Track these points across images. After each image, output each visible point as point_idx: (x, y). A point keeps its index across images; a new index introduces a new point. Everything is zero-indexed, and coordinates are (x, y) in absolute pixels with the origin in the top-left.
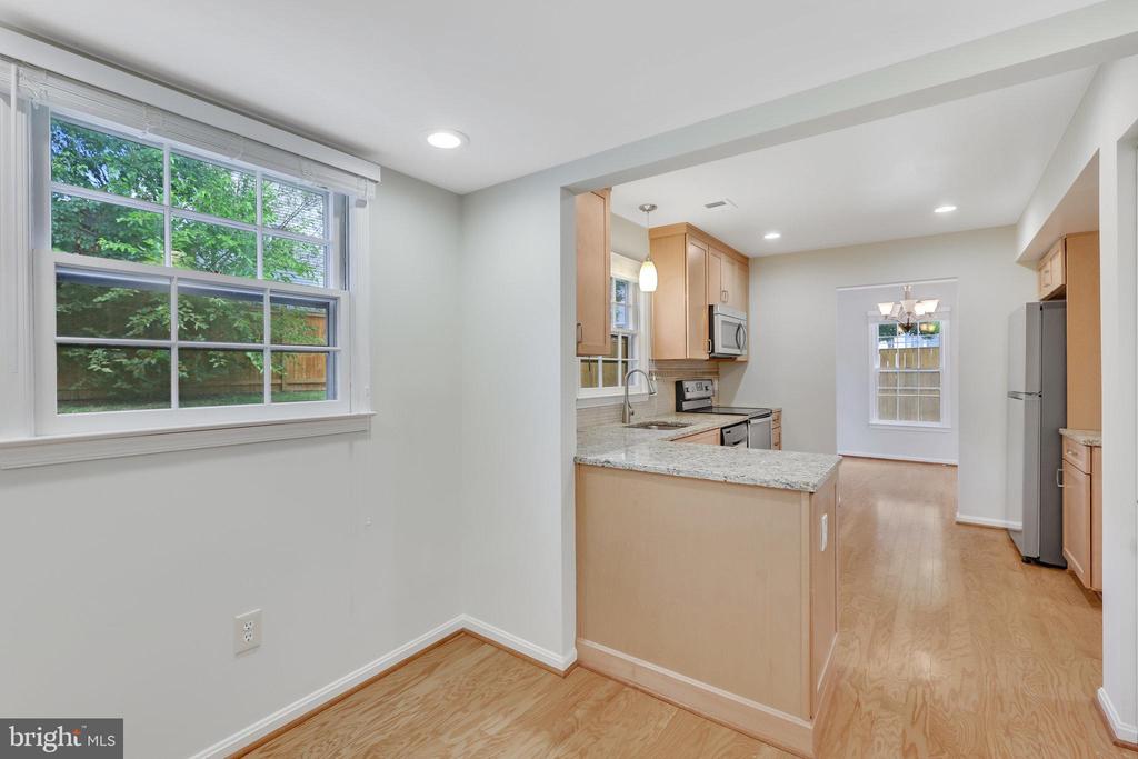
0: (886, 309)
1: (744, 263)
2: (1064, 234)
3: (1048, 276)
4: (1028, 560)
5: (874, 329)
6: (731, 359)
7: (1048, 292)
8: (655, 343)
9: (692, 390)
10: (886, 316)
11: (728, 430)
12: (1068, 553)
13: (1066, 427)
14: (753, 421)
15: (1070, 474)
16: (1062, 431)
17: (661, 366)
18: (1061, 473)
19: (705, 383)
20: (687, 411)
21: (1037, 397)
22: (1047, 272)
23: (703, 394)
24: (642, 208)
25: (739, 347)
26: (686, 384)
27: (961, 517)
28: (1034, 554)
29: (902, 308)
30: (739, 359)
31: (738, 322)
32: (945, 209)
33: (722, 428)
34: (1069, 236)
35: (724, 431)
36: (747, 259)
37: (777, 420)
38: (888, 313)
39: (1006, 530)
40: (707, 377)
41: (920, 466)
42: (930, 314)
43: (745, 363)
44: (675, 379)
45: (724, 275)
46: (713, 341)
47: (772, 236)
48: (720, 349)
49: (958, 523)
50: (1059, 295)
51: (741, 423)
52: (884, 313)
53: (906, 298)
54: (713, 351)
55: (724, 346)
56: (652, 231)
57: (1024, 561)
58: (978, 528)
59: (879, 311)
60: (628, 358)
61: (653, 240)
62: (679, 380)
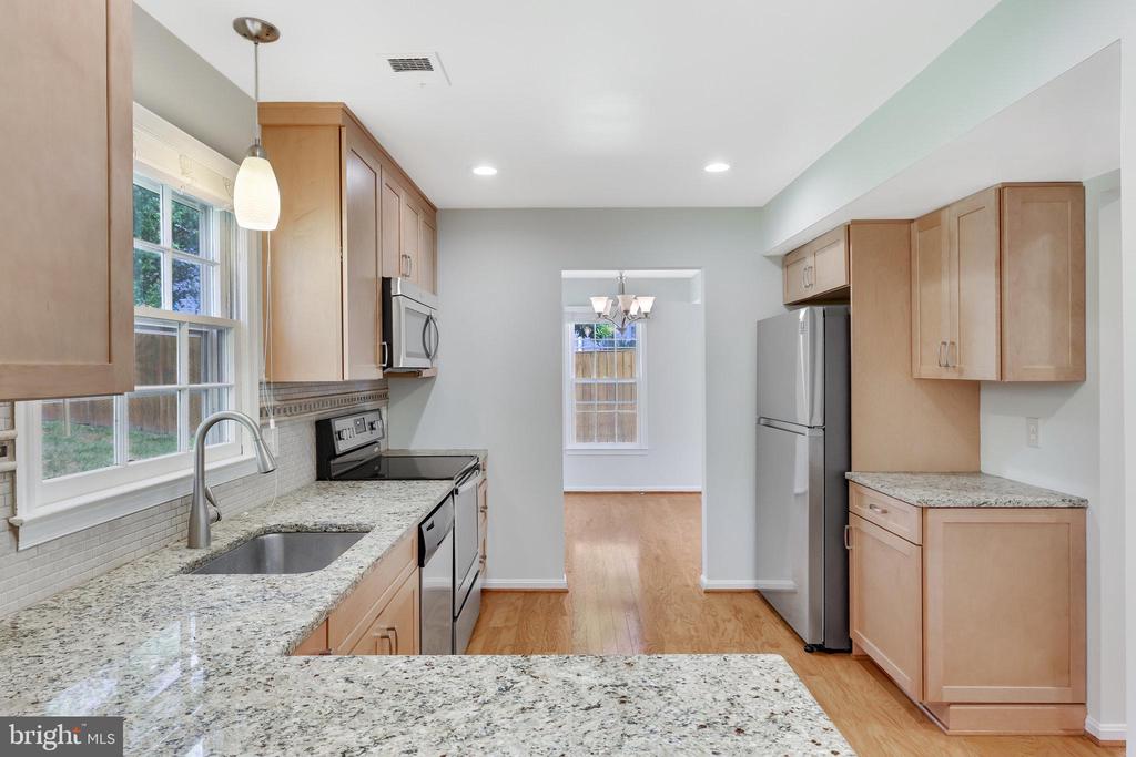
0: (602, 305)
1: (430, 214)
2: (847, 220)
3: (811, 273)
4: (811, 649)
5: (570, 327)
6: (415, 373)
8: (273, 345)
9: (349, 437)
10: (600, 314)
11: (428, 523)
12: (855, 632)
13: (851, 471)
15: (859, 531)
16: (848, 475)
17: (284, 396)
18: (847, 530)
19: (369, 418)
21: (821, 432)
22: (807, 268)
23: (366, 437)
24: (241, 24)
25: (428, 356)
26: (338, 425)
27: (708, 583)
28: (820, 641)
30: (425, 374)
31: (427, 311)
33: (421, 524)
34: (854, 222)
35: (424, 527)
38: (602, 310)
39: (757, 592)
42: (646, 315)
43: (431, 379)
44: (314, 416)
46: (390, 345)
47: (485, 171)
48: (402, 361)
49: (708, 592)
52: (597, 311)
53: (621, 292)
54: (390, 364)
55: (409, 355)
56: (264, 109)
57: (806, 650)
58: (729, 596)
59: (591, 305)
60: (206, 381)
61: (265, 127)
62: (322, 417)
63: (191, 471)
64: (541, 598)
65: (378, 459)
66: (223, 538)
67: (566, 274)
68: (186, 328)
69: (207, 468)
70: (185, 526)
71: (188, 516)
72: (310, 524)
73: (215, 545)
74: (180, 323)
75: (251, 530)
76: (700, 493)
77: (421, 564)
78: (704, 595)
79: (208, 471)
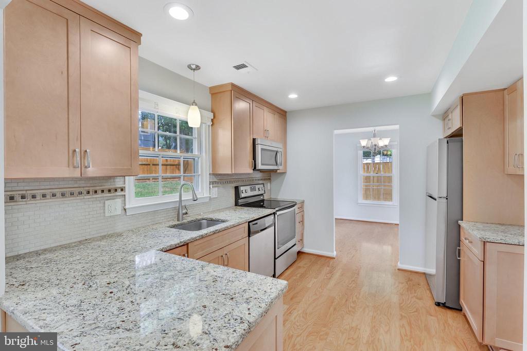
0: (364, 143)
1: (282, 114)
2: (461, 94)
3: (450, 122)
4: (438, 304)
5: (361, 153)
6: (273, 171)
7: (449, 132)
8: (214, 162)
9: (246, 192)
10: (364, 147)
11: (253, 223)
12: (462, 301)
13: (462, 220)
14: (278, 213)
15: (464, 252)
16: (460, 222)
17: (220, 178)
18: (459, 250)
19: (258, 186)
20: (241, 206)
21: (445, 200)
22: (449, 120)
23: (256, 193)
24: (189, 67)
25: (277, 165)
26: (242, 188)
27: (401, 266)
28: (443, 300)
29: (372, 143)
30: (278, 171)
31: (276, 149)
32: (391, 79)
33: (249, 222)
34: (464, 95)
35: (250, 224)
36: (286, 112)
37: (302, 207)
38: (365, 145)
39: (424, 274)
40: (261, 182)
41: (382, 225)
42: (386, 146)
43: (284, 173)
44: (233, 185)
45: (267, 120)
46: (255, 162)
47: (293, 96)
48: (260, 166)
49: (399, 270)
50: (458, 135)
51: (271, 214)
52: (363, 145)
53: (374, 137)
54: (256, 168)
55: (262, 164)
56: (211, 89)
57: (436, 305)
58: (410, 273)
59: (360, 143)
60: (195, 173)
61: (212, 94)
62: (237, 185)
63: (178, 200)
64: (323, 259)
65: (263, 201)
66: (188, 219)
67: (336, 132)
68: (182, 158)
69: (182, 199)
70: (176, 215)
71: (177, 213)
72: (214, 218)
73: (185, 221)
74: (181, 156)
75: (198, 218)
76: (398, 224)
77: (249, 236)
78: (397, 271)
79: (183, 200)
